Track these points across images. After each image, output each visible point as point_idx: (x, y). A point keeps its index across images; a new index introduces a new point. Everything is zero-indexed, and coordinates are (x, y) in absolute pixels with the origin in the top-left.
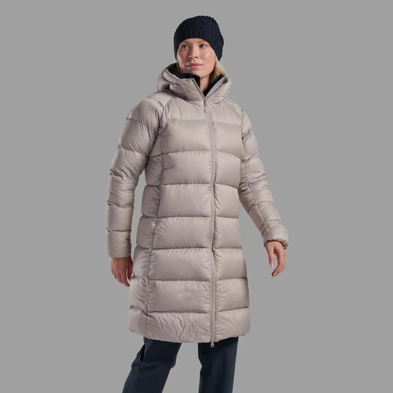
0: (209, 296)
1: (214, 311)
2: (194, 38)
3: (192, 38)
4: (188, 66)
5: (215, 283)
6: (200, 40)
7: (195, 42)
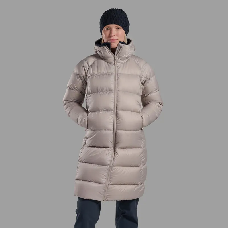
0: (106, 174)
1: (108, 183)
2: (113, 24)
3: (112, 24)
4: (109, 40)
5: (111, 168)
6: (117, 25)
7: (113, 26)
